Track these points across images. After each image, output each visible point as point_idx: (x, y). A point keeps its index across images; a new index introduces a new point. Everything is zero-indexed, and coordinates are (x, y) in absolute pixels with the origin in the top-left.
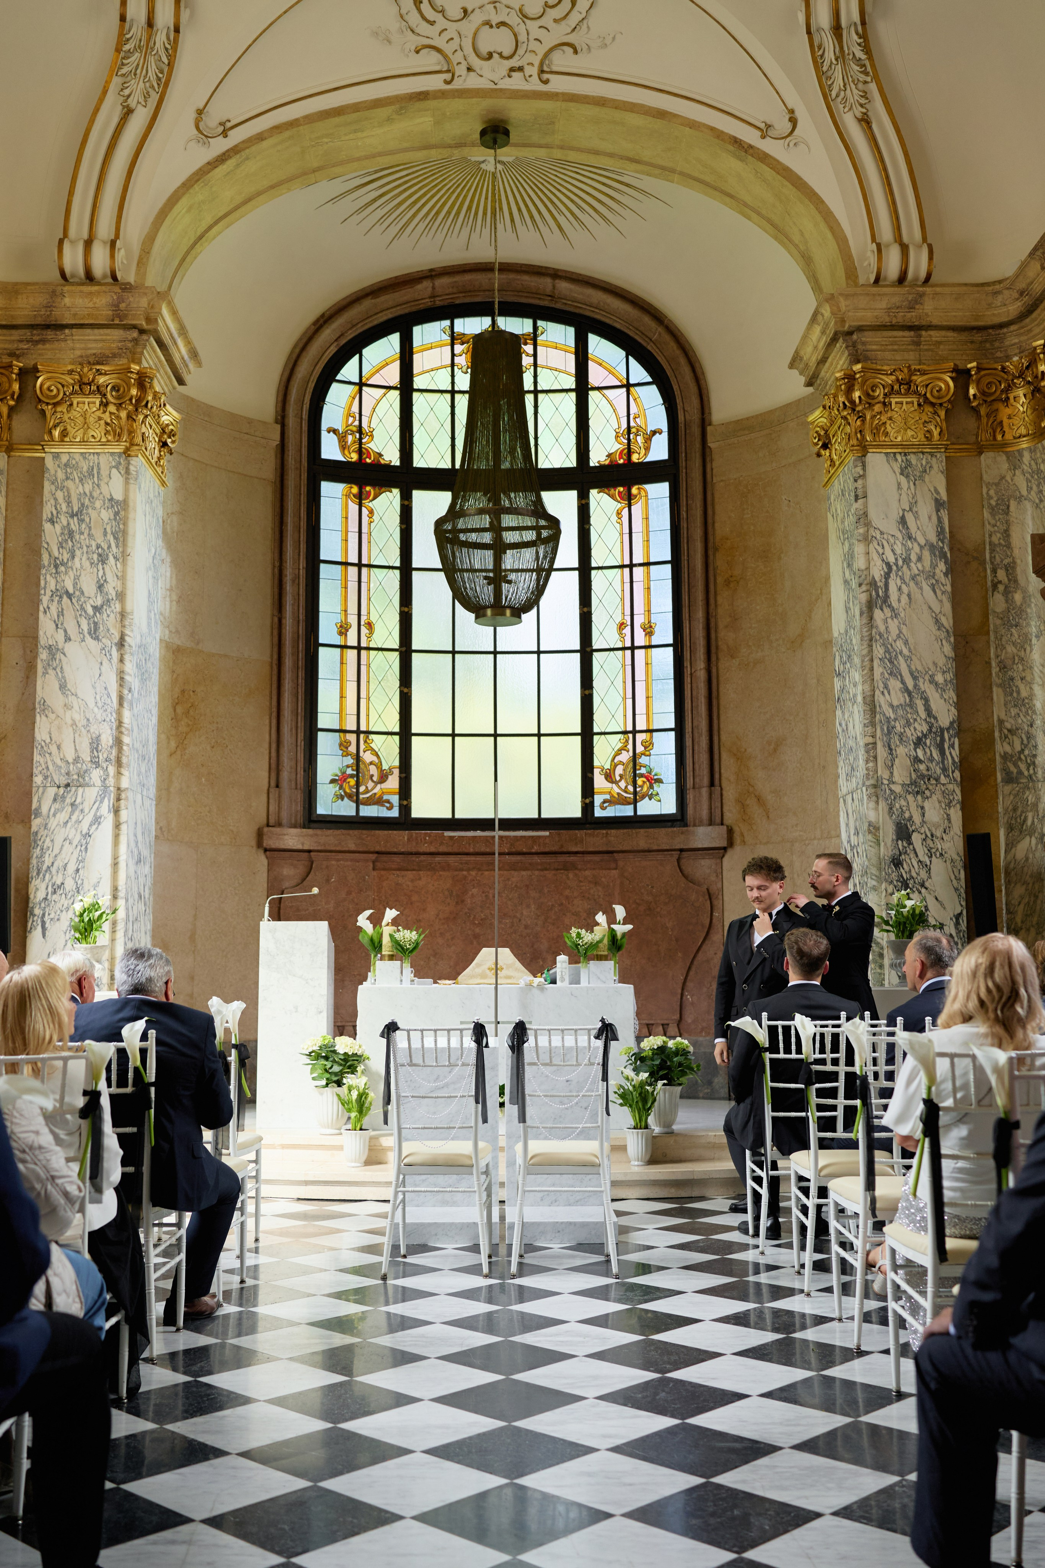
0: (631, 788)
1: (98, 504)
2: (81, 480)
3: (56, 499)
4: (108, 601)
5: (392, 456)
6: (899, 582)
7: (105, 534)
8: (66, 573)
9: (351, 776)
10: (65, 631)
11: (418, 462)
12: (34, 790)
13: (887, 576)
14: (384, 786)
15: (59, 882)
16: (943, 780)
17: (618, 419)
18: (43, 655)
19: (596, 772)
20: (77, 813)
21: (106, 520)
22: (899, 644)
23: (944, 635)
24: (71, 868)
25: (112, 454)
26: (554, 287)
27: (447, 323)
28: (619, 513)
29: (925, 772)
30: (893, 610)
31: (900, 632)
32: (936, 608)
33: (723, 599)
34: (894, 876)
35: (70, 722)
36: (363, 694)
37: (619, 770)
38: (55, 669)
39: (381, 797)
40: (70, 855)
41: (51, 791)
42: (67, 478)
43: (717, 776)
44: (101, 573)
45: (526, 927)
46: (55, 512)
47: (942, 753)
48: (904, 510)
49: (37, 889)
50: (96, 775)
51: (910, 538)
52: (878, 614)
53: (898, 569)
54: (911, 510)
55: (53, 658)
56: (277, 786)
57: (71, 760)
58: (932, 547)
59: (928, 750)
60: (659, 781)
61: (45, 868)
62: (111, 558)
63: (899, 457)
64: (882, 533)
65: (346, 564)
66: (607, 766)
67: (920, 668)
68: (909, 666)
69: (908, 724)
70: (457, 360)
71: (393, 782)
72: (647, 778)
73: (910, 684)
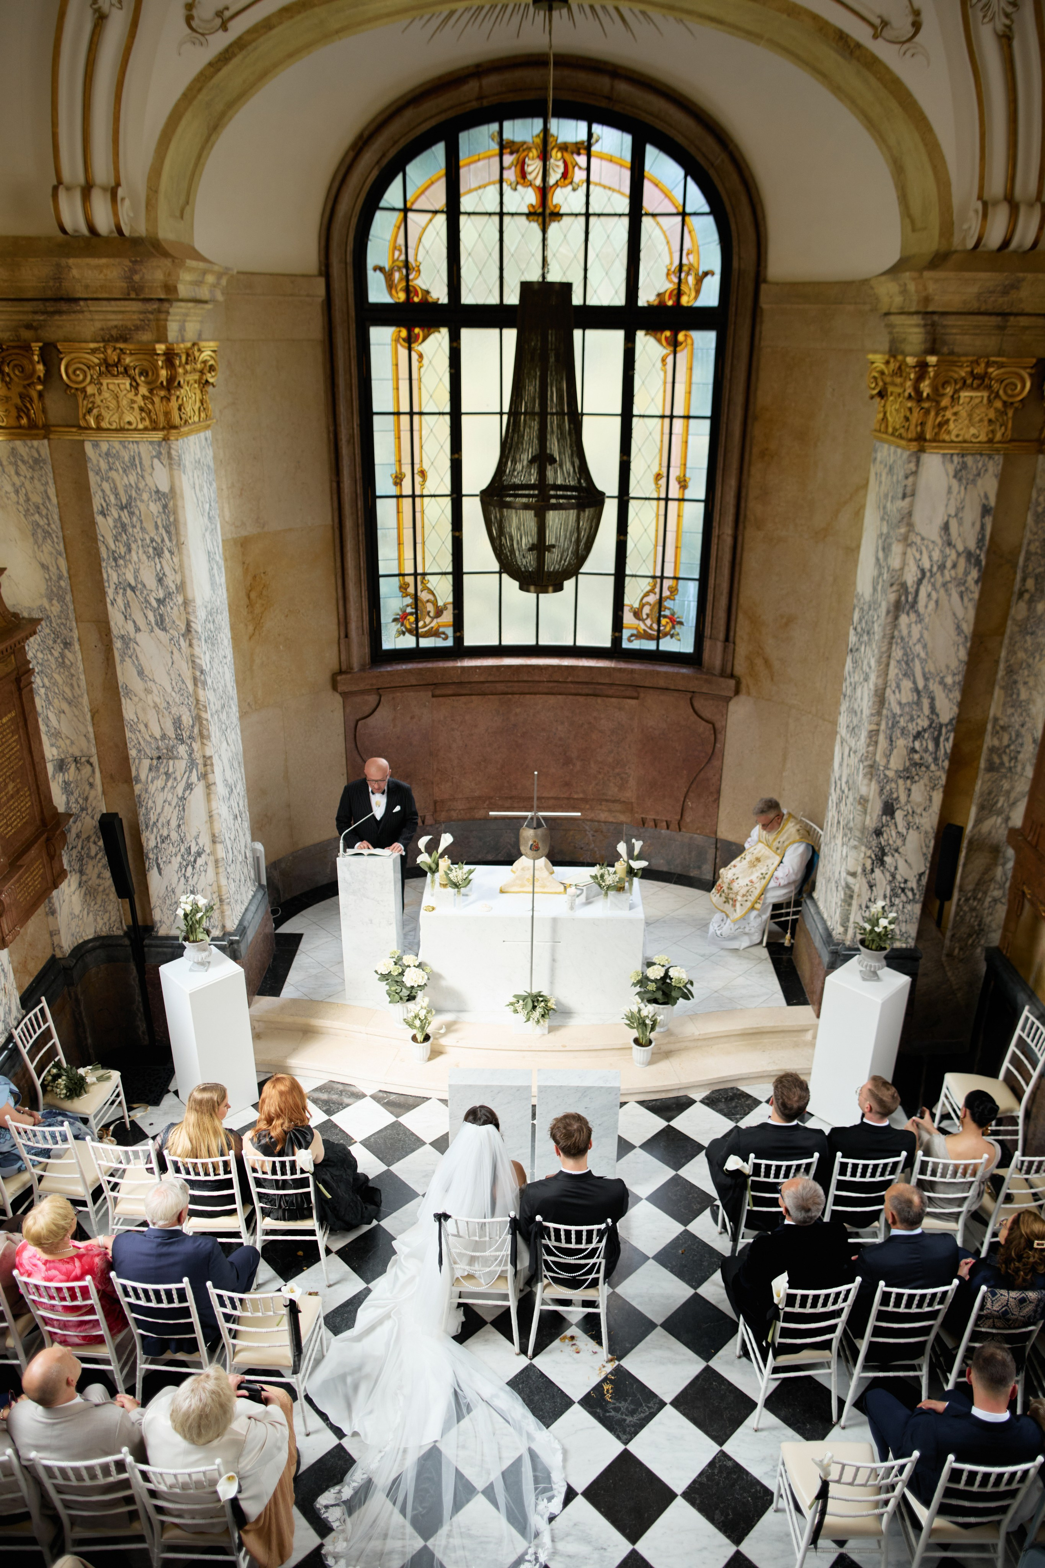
0: (655, 626)
1: (145, 496)
2: (125, 471)
3: (103, 491)
4: (169, 594)
5: (440, 295)
6: (930, 588)
7: (157, 527)
8: (126, 566)
9: (411, 614)
10: (134, 622)
11: (467, 298)
12: (131, 761)
13: (920, 582)
14: (439, 620)
15: (165, 834)
16: (933, 767)
17: (671, 253)
18: (118, 644)
19: (626, 609)
20: (171, 781)
21: (156, 514)
22: (918, 648)
23: (961, 640)
24: (174, 823)
25: (151, 443)
26: (612, 88)
27: (495, 127)
28: (664, 360)
29: (918, 761)
30: (918, 614)
31: (922, 636)
32: (960, 614)
33: (756, 471)
34: (874, 843)
35: (152, 704)
36: (419, 540)
37: (646, 610)
38: (130, 657)
39: (437, 630)
40: (170, 814)
41: (146, 763)
42: (111, 469)
43: (732, 634)
44: (158, 567)
45: (560, 739)
46: (104, 505)
47: (937, 745)
48: (949, 516)
49: (148, 840)
50: (182, 749)
51: (949, 544)
52: (904, 619)
53: (932, 576)
54: (956, 515)
55: (128, 647)
56: (347, 636)
57: (158, 737)
58: (969, 555)
59: (924, 743)
60: (681, 623)
61: (151, 823)
62: (166, 552)
63: (955, 458)
64: (923, 539)
65: (398, 414)
66: (636, 605)
67: (933, 670)
68: (923, 668)
69: (912, 719)
70: (506, 174)
71: (448, 617)
72: (670, 619)
73: (921, 684)
